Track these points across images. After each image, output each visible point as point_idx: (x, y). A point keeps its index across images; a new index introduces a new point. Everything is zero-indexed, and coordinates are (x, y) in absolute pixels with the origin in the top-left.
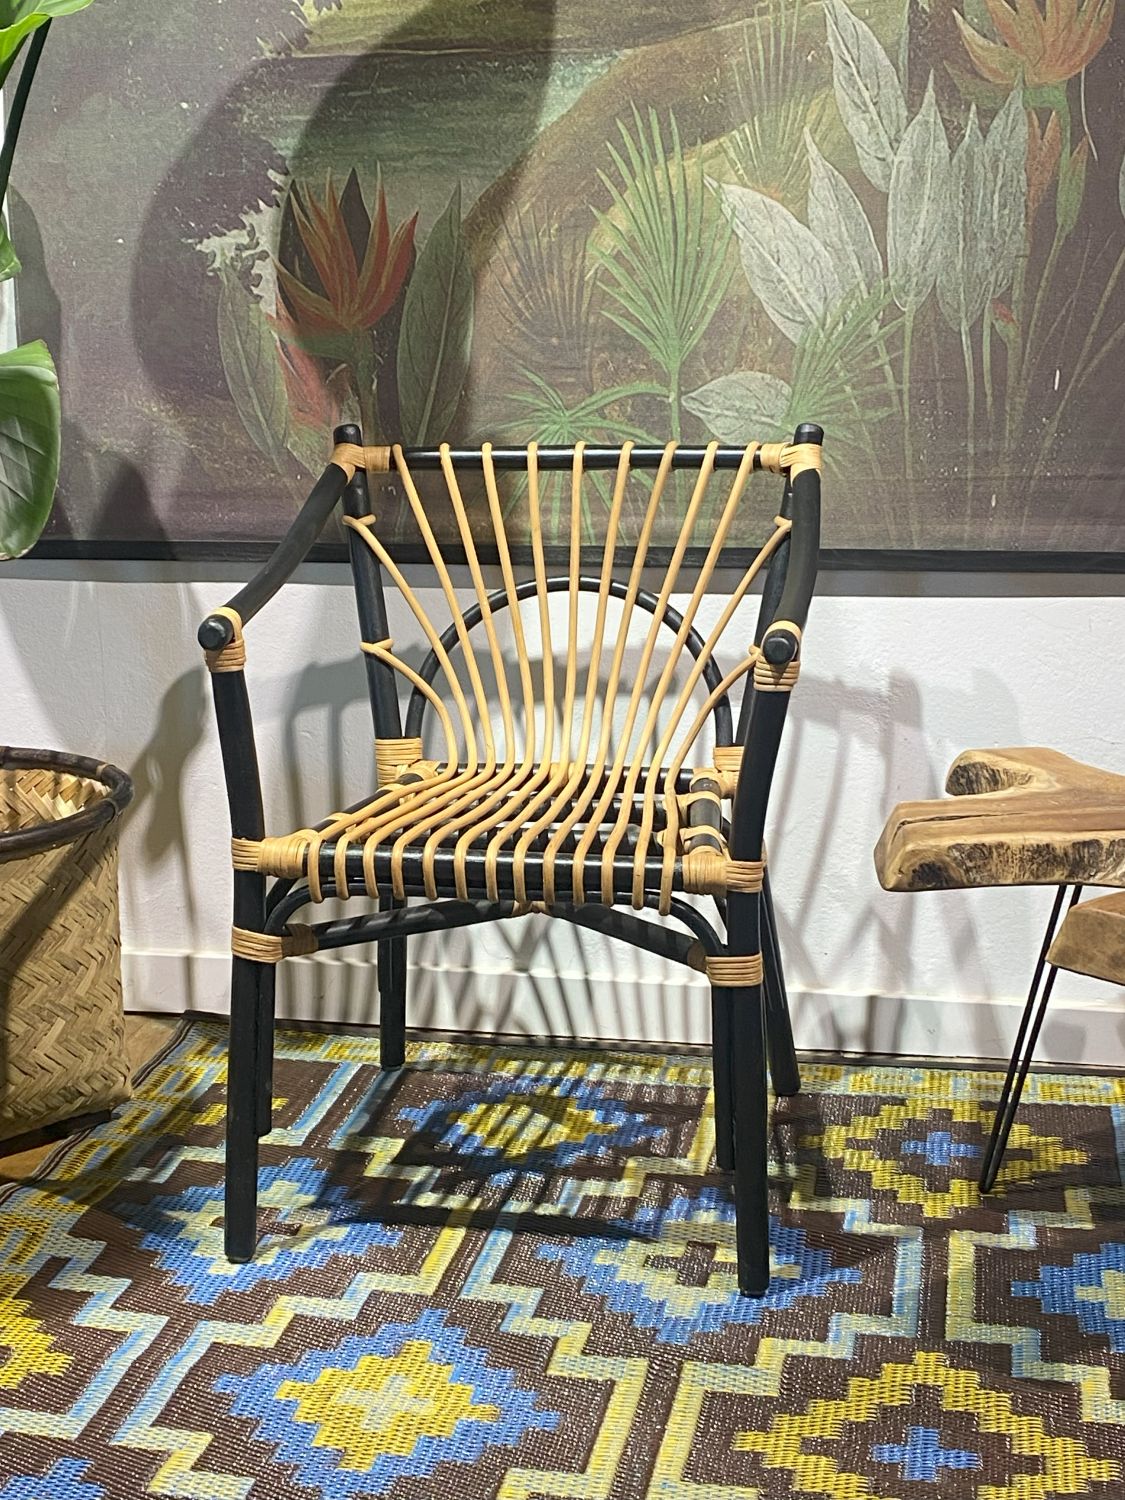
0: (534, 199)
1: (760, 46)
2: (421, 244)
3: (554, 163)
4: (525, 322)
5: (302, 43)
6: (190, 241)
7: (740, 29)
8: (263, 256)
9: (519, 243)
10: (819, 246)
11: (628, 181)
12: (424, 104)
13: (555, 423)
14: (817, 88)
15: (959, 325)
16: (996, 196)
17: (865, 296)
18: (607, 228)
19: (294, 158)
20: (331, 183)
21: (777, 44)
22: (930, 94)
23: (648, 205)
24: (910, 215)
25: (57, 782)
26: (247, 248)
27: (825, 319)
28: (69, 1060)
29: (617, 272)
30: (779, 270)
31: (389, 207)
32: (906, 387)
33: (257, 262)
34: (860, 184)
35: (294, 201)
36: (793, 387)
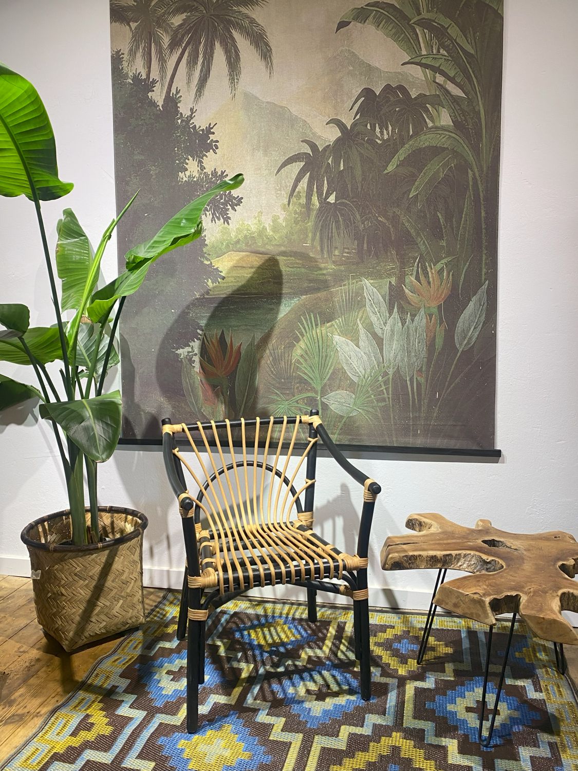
0: (276, 339)
1: (344, 295)
2: (243, 352)
3: (282, 328)
4: (274, 375)
5: (208, 293)
6: (174, 350)
7: (338, 290)
8: (196, 355)
9: (272, 352)
10: (363, 354)
11: (305, 334)
13: (283, 406)
14: (361, 307)
15: (406, 378)
16: (417, 340)
17: (377, 369)
18: (299, 349)
20: (216, 333)
21: (349, 296)
22: (396, 310)
23: (311, 341)
24: (390, 345)
25: (126, 518)
26: (191, 352)
27: (365, 375)
28: (124, 613)
29: (302, 360)
30: (351, 361)
31: (233, 341)
32: (390, 396)
33: (194, 356)
34: (375, 335)
35: (205, 339)
36: (356, 395)
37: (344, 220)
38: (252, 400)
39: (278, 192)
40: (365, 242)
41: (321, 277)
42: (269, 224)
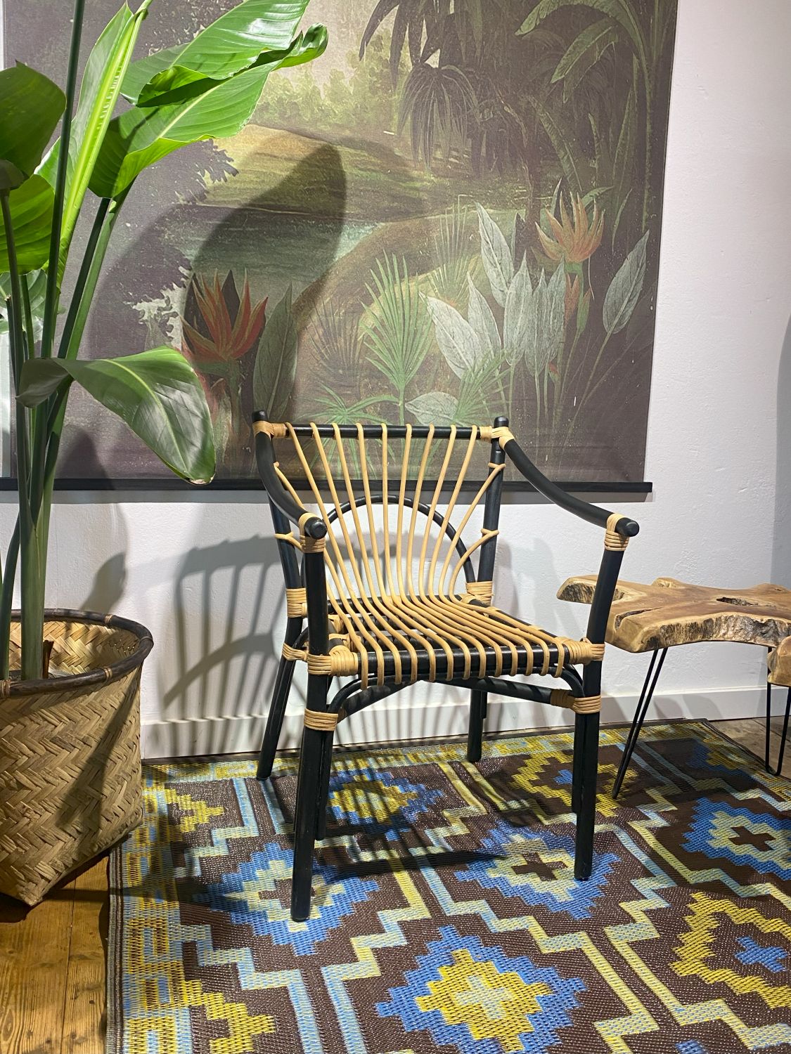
0: (332, 296)
1: (448, 229)
2: (269, 315)
3: (343, 278)
4: (326, 360)
5: (203, 198)
6: (129, 303)
7: (438, 219)
8: (175, 315)
9: (323, 318)
10: (473, 332)
11: (381, 291)
12: (273, 239)
13: (340, 415)
14: (473, 253)
15: (534, 373)
16: (552, 313)
17: (493, 357)
18: (371, 316)
19: (195, 261)
20: (217, 277)
21: (456, 231)
22: (524, 262)
23: (391, 304)
24: (514, 319)
25: (68, 629)
26: (164, 309)
27: (474, 367)
29: (374, 337)
30: (453, 342)
31: (251, 294)
32: (510, 402)
33: (171, 318)
34: (492, 301)
35: (194, 284)
36: (459, 400)
37: (453, 102)
38: (285, 405)
39: (344, 30)
40: (484, 144)
41: (413, 194)
42: (325, 84)
